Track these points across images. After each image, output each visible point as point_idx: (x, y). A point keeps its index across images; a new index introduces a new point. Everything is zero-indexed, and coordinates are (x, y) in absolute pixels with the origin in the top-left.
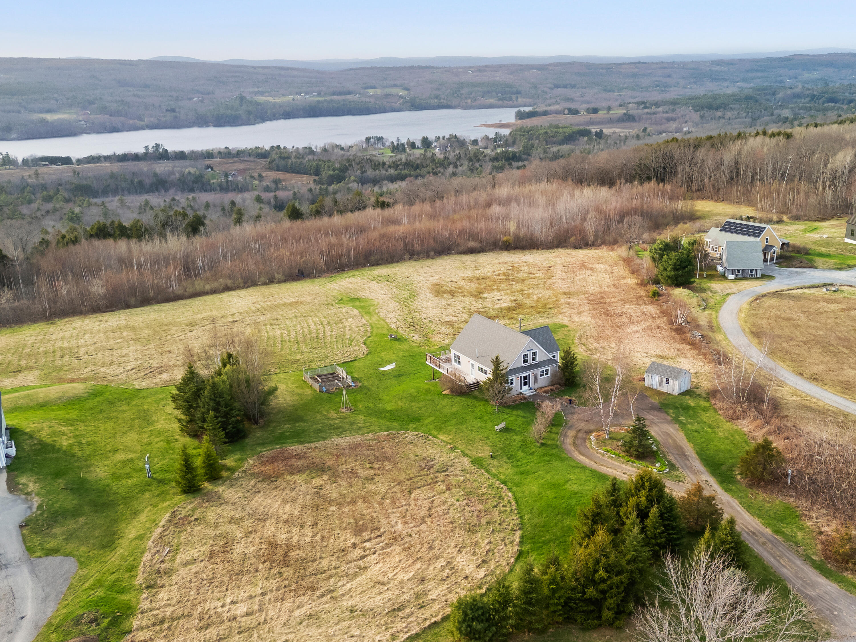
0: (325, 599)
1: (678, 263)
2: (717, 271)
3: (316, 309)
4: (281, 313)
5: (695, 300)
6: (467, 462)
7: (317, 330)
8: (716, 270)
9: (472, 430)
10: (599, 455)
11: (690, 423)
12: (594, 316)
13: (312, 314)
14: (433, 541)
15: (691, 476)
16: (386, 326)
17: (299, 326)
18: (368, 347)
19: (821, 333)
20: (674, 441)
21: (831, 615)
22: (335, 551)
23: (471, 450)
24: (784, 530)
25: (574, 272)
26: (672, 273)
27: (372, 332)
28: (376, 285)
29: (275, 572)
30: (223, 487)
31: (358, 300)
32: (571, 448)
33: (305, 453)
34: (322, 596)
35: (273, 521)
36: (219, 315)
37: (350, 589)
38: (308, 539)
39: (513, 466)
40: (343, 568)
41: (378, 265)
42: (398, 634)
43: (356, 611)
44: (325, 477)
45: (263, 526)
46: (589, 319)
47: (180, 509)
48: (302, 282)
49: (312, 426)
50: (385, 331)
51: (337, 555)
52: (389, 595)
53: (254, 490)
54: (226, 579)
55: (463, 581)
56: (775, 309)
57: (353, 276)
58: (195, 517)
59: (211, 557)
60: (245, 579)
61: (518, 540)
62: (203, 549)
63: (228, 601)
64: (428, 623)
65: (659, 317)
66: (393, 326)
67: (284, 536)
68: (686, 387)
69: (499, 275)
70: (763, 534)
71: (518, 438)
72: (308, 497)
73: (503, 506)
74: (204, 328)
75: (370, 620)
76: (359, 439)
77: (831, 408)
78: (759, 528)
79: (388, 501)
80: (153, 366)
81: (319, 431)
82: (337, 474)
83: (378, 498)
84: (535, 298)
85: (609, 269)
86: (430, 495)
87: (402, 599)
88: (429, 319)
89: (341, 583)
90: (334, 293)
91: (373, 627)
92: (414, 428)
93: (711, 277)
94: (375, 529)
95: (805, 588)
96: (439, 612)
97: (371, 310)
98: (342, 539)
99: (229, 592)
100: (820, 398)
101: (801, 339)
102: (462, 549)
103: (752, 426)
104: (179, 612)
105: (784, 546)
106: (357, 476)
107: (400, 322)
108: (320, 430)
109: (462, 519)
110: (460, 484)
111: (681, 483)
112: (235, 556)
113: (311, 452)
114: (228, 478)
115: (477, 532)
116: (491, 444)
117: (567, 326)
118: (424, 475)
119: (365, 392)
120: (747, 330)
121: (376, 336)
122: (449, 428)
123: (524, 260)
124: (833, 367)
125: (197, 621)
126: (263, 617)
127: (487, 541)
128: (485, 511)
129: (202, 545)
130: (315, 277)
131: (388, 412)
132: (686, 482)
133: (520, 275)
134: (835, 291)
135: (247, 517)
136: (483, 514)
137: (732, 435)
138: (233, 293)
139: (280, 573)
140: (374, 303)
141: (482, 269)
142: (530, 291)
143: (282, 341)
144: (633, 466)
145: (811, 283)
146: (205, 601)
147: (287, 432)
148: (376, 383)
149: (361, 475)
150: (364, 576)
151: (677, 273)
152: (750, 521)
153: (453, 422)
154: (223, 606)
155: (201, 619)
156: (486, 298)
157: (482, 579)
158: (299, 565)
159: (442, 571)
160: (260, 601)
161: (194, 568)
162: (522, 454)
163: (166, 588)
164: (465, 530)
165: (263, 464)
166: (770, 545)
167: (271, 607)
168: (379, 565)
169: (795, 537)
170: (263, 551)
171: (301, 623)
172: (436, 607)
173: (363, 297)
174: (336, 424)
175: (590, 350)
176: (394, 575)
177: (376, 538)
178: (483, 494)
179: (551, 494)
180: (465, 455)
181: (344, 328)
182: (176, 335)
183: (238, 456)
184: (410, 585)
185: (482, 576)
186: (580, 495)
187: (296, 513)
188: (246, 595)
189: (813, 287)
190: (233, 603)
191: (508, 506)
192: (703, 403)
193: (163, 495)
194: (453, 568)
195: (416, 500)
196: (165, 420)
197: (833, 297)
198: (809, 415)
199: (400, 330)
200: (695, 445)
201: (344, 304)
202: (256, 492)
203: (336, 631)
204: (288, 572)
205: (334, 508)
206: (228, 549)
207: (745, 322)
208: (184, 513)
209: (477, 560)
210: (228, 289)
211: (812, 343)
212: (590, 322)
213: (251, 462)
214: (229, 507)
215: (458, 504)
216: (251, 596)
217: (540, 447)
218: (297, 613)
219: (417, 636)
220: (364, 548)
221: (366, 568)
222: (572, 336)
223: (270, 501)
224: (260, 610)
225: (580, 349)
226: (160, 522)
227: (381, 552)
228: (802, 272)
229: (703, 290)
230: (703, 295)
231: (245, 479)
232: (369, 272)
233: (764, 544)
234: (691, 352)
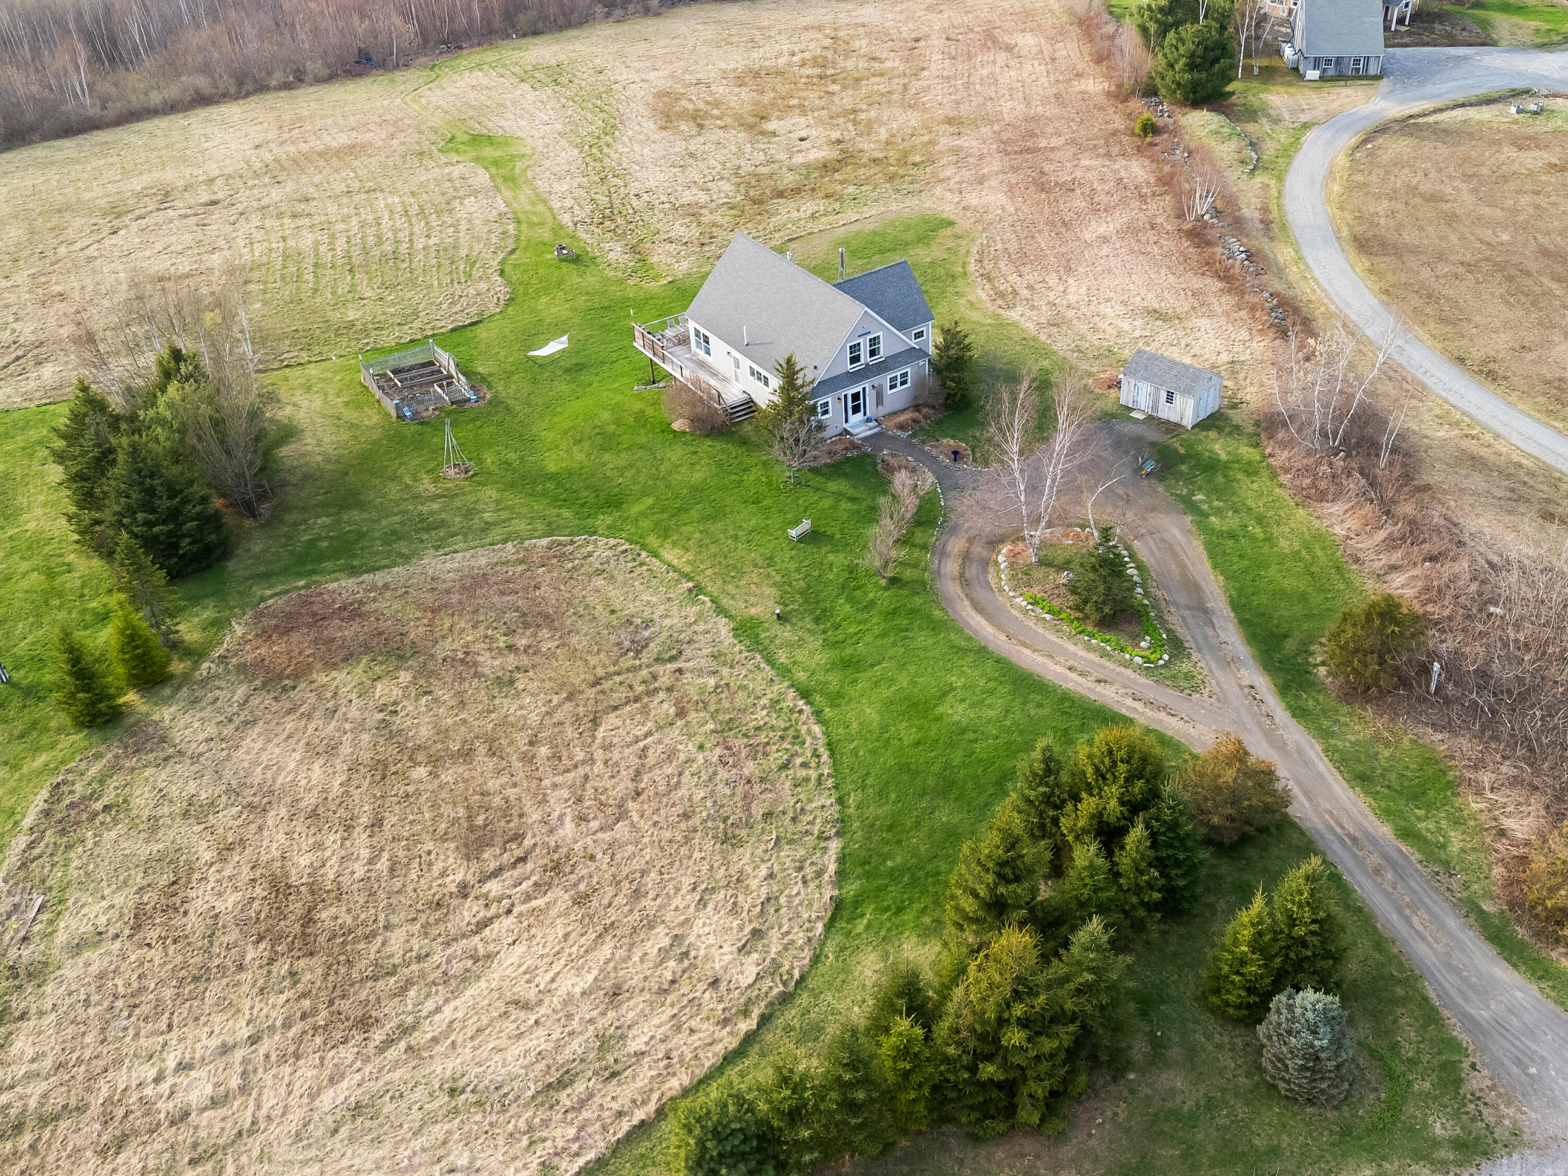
0: (392, 1054)
1: (1200, 51)
2: (1281, 57)
3: (395, 167)
4: (317, 179)
5: (1232, 145)
6: (724, 628)
7: (396, 231)
8: (1279, 53)
9: (736, 538)
10: (1015, 612)
11: (1219, 512)
12: (1011, 191)
13: (385, 183)
14: (643, 873)
15: (1218, 673)
16: (550, 220)
17: (354, 221)
18: (509, 283)
19: (1505, 237)
20: (1182, 566)
21: (1523, 1078)
22: (419, 906)
23: (733, 597)
24: (1422, 825)
25: (970, 58)
26: (1187, 76)
27: (517, 238)
28: (531, 96)
29: (283, 972)
30: (173, 709)
31: (489, 140)
32: (953, 589)
33: (361, 603)
34: (389, 1042)
35: (283, 812)
36: (180, 184)
37: (452, 1022)
38: (360, 872)
39: (827, 644)
40: (436, 958)
41: (536, 33)
42: (556, 1160)
43: (463, 1092)
44: (405, 677)
45: (260, 829)
46: (1001, 198)
47: (70, 777)
48: (368, 80)
49: (378, 521)
50: (546, 234)
51: (423, 918)
52: (537, 1041)
53: (242, 718)
54: (168, 993)
55: (707, 995)
56: (1406, 170)
57: (479, 66)
58: (105, 800)
59: (137, 928)
60: (214, 989)
61: (832, 868)
62: (119, 900)
63: (171, 1063)
64: (625, 1126)
65: (1154, 194)
66: (566, 219)
67: (304, 861)
68: (1211, 405)
69: (803, 64)
70: (1372, 840)
71: (838, 559)
72: (365, 737)
73: (804, 765)
74: (143, 222)
75: (494, 1118)
76: (483, 562)
77: (1524, 461)
78: (1366, 824)
79: (544, 751)
80: (22, 340)
81: (394, 536)
82: (431, 666)
83: (522, 739)
84: (883, 134)
85: (1046, 47)
86: (640, 731)
87: (567, 1053)
88: (645, 197)
89: (430, 1005)
90: (437, 120)
91: (501, 1141)
92: (609, 527)
93: (1269, 75)
94: (512, 840)
95: (1467, 1000)
96: (651, 1090)
97: (517, 171)
98: (437, 868)
99: (175, 1034)
100: (1501, 430)
101: (1460, 257)
102: (706, 897)
103: (1353, 523)
104: (57, 1101)
105: (1421, 876)
106: (476, 675)
107: (582, 208)
108: (394, 532)
109: (709, 804)
110: (706, 697)
111: (1196, 696)
112: (193, 923)
113: (375, 600)
114: (186, 678)
115: (741, 843)
116: (778, 578)
117: (951, 224)
118: (628, 670)
119: (499, 417)
120: (1345, 233)
121: (526, 249)
122: (685, 529)
123: (861, 20)
124: (1530, 338)
125: (97, 1126)
126: (249, 1112)
127: (764, 872)
128: (762, 780)
129: (119, 888)
130: (397, 67)
131: (552, 477)
132: (1206, 692)
133: (850, 64)
134: (1536, 113)
135: (224, 798)
136: (757, 789)
137: (1309, 549)
138: (214, 112)
139: (293, 974)
140: (523, 150)
141: (767, 48)
142: (873, 114)
143: (316, 265)
144: (1089, 648)
145: (1482, 91)
146: (118, 1062)
147: (321, 539)
148: (525, 391)
149: (487, 671)
150: (483, 984)
151: (1196, 75)
152: (1348, 805)
153: (695, 513)
154: (157, 1080)
155: (107, 1119)
156: (774, 134)
157: (750, 986)
158: (336, 950)
159: (662, 962)
160: (245, 1061)
161: (96, 959)
162: (847, 608)
163: (32, 1023)
164: (715, 837)
165: (266, 635)
166: (1390, 875)
167: (268, 1078)
168: (520, 949)
169: (1444, 847)
170: (256, 905)
171: (336, 1131)
172: (645, 1073)
173: (501, 132)
174: (432, 513)
175: (1002, 295)
176: (553, 980)
177: (514, 865)
178: (758, 729)
179: (907, 732)
180: (721, 611)
181: (455, 226)
182: (79, 245)
183: (208, 614)
184: (585, 1011)
185: (751, 980)
186: (972, 736)
187: (336, 788)
188: (214, 1042)
189: (1488, 101)
190: (183, 1067)
191: (813, 765)
192: (1247, 452)
193: (35, 734)
194: (686, 954)
195: (607, 747)
196: (45, 505)
197: (1530, 131)
198: (1477, 481)
199: (582, 234)
200: (1227, 578)
201: (457, 151)
202: (246, 723)
203: (414, 1153)
204: (312, 970)
205: (421, 772)
206: (177, 900)
207: (1342, 208)
208: (79, 788)
209: (741, 928)
210: (202, 100)
211: (1486, 267)
212: (1003, 208)
213: (239, 630)
214: (183, 768)
215: (700, 757)
216: (224, 1045)
217: (886, 589)
218: (327, 1100)
219: (601, 1162)
220: (486, 896)
221: (489, 956)
222: (963, 251)
223: (277, 751)
224: (244, 1089)
225: (980, 292)
226: (24, 816)
227: (524, 908)
228: (1465, 58)
229: (1251, 114)
230: (1251, 127)
231: (223, 684)
232: (516, 55)
233: (1377, 871)
234: (1223, 300)
